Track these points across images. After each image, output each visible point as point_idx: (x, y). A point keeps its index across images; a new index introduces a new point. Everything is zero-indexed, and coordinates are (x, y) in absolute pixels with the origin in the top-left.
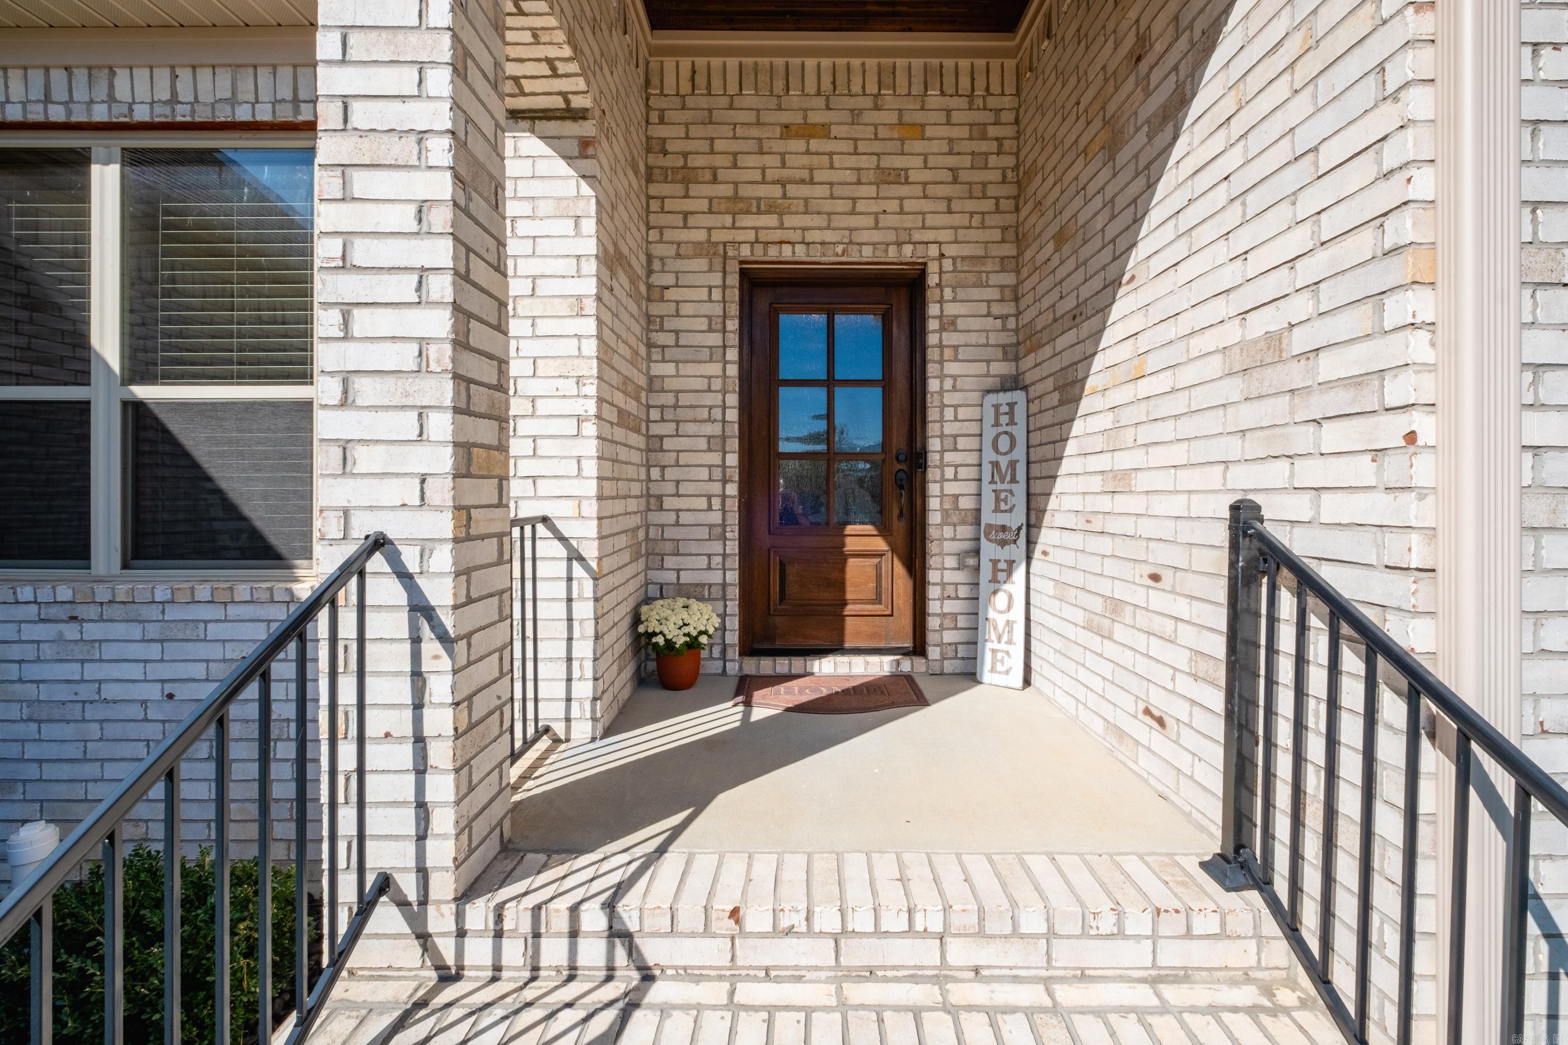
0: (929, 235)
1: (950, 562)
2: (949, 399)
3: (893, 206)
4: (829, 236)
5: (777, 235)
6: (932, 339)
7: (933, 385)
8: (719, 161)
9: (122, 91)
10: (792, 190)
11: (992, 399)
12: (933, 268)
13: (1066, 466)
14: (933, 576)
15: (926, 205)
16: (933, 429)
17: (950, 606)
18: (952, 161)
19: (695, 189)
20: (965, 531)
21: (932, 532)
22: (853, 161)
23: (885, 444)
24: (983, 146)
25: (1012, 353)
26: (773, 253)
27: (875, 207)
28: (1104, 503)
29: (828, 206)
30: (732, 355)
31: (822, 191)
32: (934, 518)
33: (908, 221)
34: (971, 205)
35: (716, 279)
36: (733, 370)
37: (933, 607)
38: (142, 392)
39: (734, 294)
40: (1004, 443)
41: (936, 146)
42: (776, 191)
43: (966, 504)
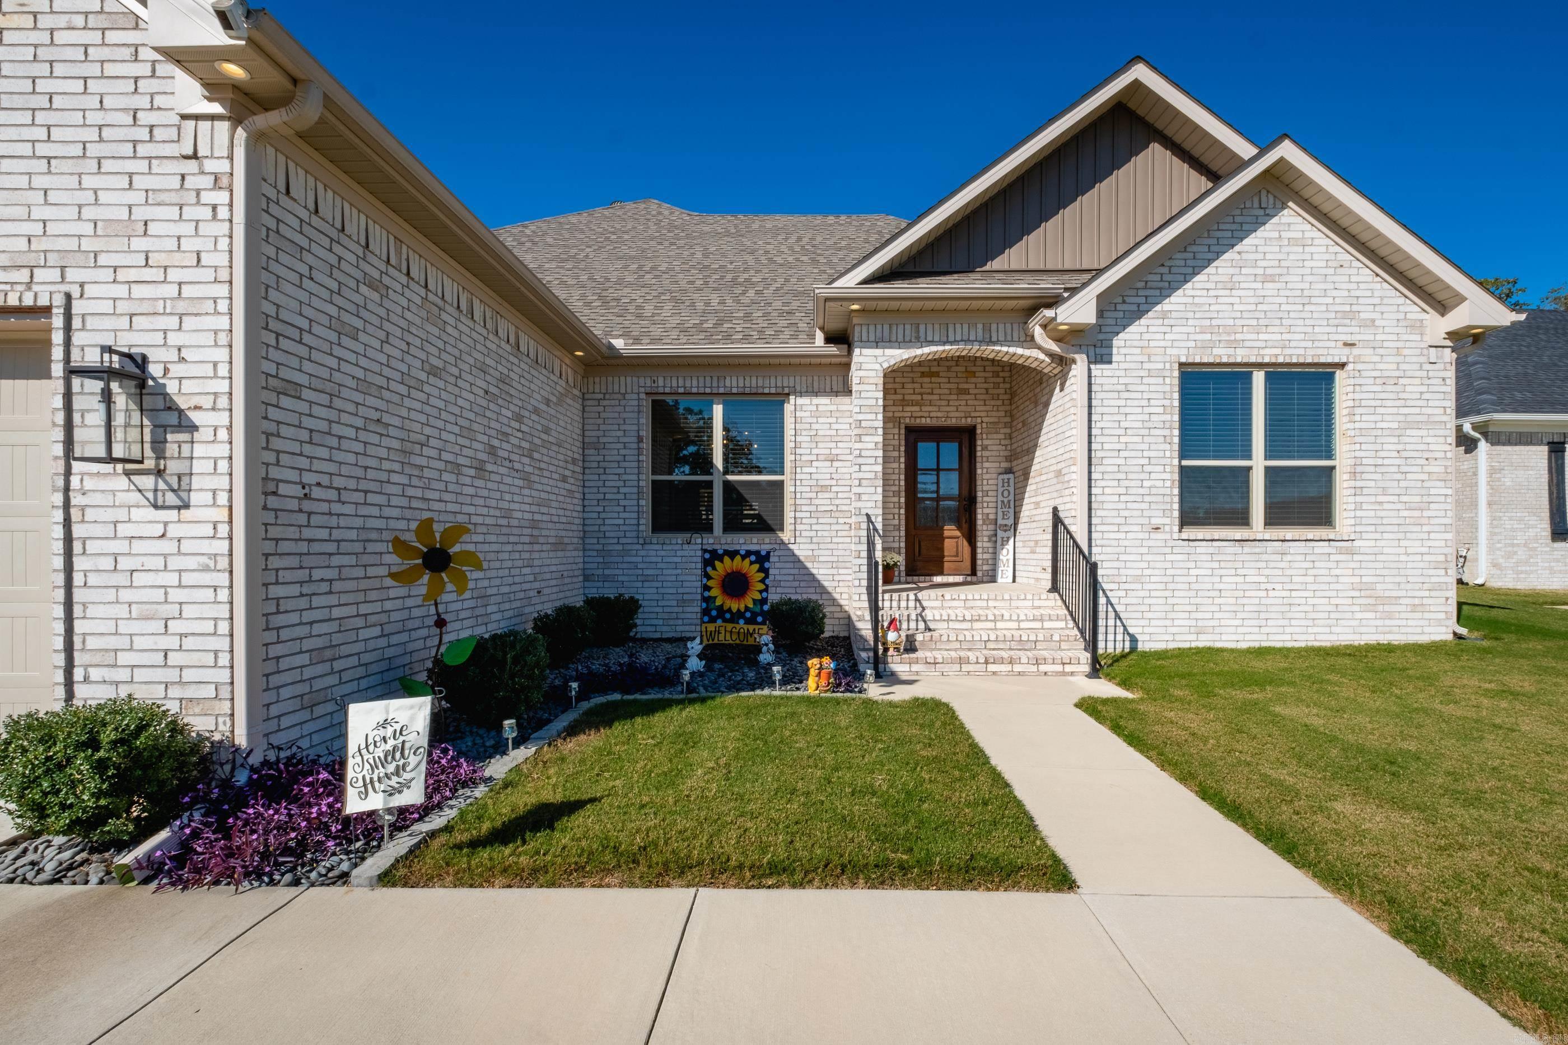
0: (977, 414)
1: (986, 539)
2: (985, 477)
3: (963, 403)
4: (939, 414)
5: (920, 414)
6: (979, 454)
7: (979, 471)
8: (897, 386)
9: (728, 384)
10: (925, 397)
11: (1001, 477)
12: (979, 427)
13: (1026, 501)
14: (979, 544)
15: (976, 403)
16: (979, 488)
17: (986, 556)
18: (986, 386)
20: (991, 527)
21: (979, 527)
22: (948, 386)
23: (960, 494)
24: (998, 380)
25: (1009, 459)
26: (918, 421)
27: (957, 403)
28: (1034, 512)
29: (938, 403)
30: (903, 460)
31: (936, 397)
32: (979, 522)
33: (969, 409)
34: (993, 403)
35: (896, 431)
36: (903, 466)
37: (979, 556)
38: (730, 478)
39: (903, 437)
40: (1006, 493)
41: (979, 380)
42: (919, 397)
43: (992, 517)
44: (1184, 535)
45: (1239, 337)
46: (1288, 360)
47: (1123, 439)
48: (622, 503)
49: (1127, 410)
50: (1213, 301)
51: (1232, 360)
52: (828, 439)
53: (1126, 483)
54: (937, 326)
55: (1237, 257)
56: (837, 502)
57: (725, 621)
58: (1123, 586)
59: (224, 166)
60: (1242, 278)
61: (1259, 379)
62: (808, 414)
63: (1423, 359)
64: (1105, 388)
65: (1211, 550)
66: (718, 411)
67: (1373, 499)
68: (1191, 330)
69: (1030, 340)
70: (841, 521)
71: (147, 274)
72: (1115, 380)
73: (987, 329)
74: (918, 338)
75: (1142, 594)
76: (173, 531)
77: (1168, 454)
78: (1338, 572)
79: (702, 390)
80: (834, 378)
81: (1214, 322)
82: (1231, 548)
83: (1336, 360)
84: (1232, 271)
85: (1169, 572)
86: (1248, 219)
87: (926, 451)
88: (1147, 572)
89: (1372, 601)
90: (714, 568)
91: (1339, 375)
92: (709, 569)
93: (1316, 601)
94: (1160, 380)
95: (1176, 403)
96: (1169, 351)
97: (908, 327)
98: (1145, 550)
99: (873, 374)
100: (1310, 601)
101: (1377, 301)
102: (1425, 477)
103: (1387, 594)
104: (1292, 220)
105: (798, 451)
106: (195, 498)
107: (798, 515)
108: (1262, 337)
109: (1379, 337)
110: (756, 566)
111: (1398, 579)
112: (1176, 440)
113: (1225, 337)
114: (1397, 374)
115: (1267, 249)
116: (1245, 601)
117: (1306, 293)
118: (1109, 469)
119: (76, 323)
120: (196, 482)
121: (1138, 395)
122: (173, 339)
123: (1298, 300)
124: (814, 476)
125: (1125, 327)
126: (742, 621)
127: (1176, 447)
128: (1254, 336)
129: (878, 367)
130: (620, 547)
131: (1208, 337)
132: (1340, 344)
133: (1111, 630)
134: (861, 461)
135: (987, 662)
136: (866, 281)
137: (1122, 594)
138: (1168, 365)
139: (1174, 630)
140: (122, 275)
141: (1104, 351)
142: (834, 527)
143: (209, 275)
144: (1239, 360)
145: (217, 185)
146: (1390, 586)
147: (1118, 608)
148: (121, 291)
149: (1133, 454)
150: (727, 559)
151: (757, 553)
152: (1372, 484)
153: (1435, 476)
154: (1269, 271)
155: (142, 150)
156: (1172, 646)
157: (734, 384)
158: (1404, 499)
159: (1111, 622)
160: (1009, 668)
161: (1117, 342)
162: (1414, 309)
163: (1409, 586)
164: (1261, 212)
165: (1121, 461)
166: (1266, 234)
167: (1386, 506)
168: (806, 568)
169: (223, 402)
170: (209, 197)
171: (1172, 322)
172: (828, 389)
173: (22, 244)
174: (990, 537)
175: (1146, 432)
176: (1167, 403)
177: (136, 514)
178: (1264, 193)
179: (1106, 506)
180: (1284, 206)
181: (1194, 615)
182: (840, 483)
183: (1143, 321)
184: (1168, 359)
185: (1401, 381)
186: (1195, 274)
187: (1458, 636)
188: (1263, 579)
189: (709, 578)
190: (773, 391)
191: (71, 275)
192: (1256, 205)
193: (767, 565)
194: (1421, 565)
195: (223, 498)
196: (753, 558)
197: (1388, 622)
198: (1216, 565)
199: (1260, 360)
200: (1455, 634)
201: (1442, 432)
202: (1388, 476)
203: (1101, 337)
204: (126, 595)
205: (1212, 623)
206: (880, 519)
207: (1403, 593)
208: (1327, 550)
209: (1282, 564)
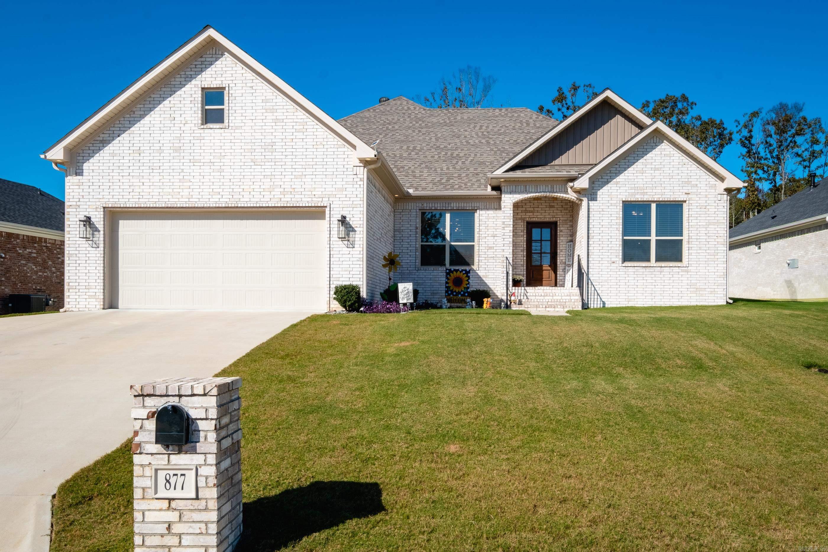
0: (558, 216)
1: (561, 270)
2: (561, 243)
4: (541, 216)
5: (533, 216)
6: (558, 234)
7: (558, 241)
8: (523, 204)
9: (452, 205)
10: (535, 209)
11: (568, 244)
12: (558, 222)
13: (575, 254)
14: (558, 273)
16: (558, 248)
17: (561, 278)
18: (562, 204)
19: (519, 209)
20: (564, 265)
21: (558, 265)
22: (545, 204)
23: (551, 251)
25: (571, 235)
26: (532, 219)
27: (549, 212)
28: (576, 258)
29: (541, 211)
30: (525, 236)
31: (540, 209)
32: (558, 263)
33: (554, 214)
34: (565, 211)
35: (523, 224)
36: (525, 239)
37: (558, 278)
38: (453, 243)
39: (525, 226)
42: (532, 209)
43: (564, 261)
44: (624, 265)
45: (645, 191)
46: (664, 200)
47: (601, 229)
48: (409, 254)
49: (603, 218)
50: (635, 177)
51: (642, 200)
52: (492, 228)
53: (602, 245)
54: (533, 186)
55: (645, 161)
56: (496, 253)
57: (454, 295)
58: (600, 284)
59: (362, 176)
60: (646, 169)
62: (484, 218)
63: (716, 199)
64: (595, 210)
65: (634, 270)
66: (448, 216)
67: (696, 251)
68: (627, 188)
69: (566, 192)
71: (346, 199)
72: (598, 207)
73: (552, 187)
74: (526, 191)
75: (607, 286)
76: (351, 253)
77: (618, 235)
78: (682, 279)
79: (442, 208)
80: (495, 203)
81: (636, 186)
82: (641, 270)
83: (682, 199)
84: (643, 166)
85: (618, 278)
87: (536, 233)
88: (609, 278)
89: (695, 290)
90: (450, 276)
91: (685, 205)
92: (448, 276)
93: (673, 289)
94: (615, 207)
95: (621, 216)
96: (619, 196)
97: (522, 186)
98: (609, 270)
99: (509, 204)
100: (671, 290)
101: (698, 177)
102: (716, 243)
103: (701, 287)
105: (480, 233)
106: (356, 246)
107: (480, 258)
108: (654, 191)
109: (699, 191)
110: (465, 275)
111: (705, 282)
112: (621, 229)
113: (639, 191)
114: (706, 204)
115: (656, 158)
116: (647, 289)
117: (671, 174)
118: (596, 240)
119: (331, 209)
120: (356, 243)
121: (607, 213)
122: (351, 213)
123: (668, 177)
124: (487, 243)
125: (602, 187)
126: (460, 296)
127: (621, 232)
128: (651, 191)
129: (511, 202)
130: (408, 271)
131: (634, 191)
132: (684, 193)
133: (596, 300)
134: (504, 237)
135: (546, 307)
136: (507, 171)
137: (600, 286)
138: (618, 202)
139: (619, 300)
140: (341, 199)
141: (595, 196)
142: (495, 264)
143: (359, 199)
144: (645, 200)
145: (361, 180)
146: (702, 284)
147: (598, 292)
148: (340, 203)
149: (605, 234)
150: (455, 272)
151: (466, 270)
152: (695, 246)
153: (720, 243)
154: (656, 167)
155: (345, 173)
156: (618, 306)
157: (455, 206)
158: (708, 251)
159: (596, 297)
160: (553, 309)
161: (599, 193)
162: (712, 180)
163: (709, 284)
164: (654, 144)
165: (600, 237)
166: (656, 153)
167: (701, 254)
168: (483, 280)
169: (362, 226)
170: (359, 183)
171: (620, 186)
172: (493, 208)
173: (320, 193)
174: (563, 270)
175: (610, 226)
176: (618, 216)
177: (344, 249)
178: (655, 137)
179: (594, 254)
180: (662, 142)
181: (627, 295)
182: (497, 246)
183: (609, 185)
184: (618, 199)
185: (707, 207)
186: (628, 168)
188: (653, 281)
189: (448, 279)
190: (470, 208)
191: (331, 199)
192: (652, 142)
193: (469, 275)
194: (714, 276)
195: (362, 246)
196: (464, 272)
197: (701, 298)
198: (636, 276)
199: (653, 200)
200: (727, 302)
201: (722, 226)
202: (702, 243)
203: (593, 191)
204: (341, 266)
205: (634, 297)
206: (511, 259)
207: (707, 287)
208: (678, 271)
209: (661, 276)
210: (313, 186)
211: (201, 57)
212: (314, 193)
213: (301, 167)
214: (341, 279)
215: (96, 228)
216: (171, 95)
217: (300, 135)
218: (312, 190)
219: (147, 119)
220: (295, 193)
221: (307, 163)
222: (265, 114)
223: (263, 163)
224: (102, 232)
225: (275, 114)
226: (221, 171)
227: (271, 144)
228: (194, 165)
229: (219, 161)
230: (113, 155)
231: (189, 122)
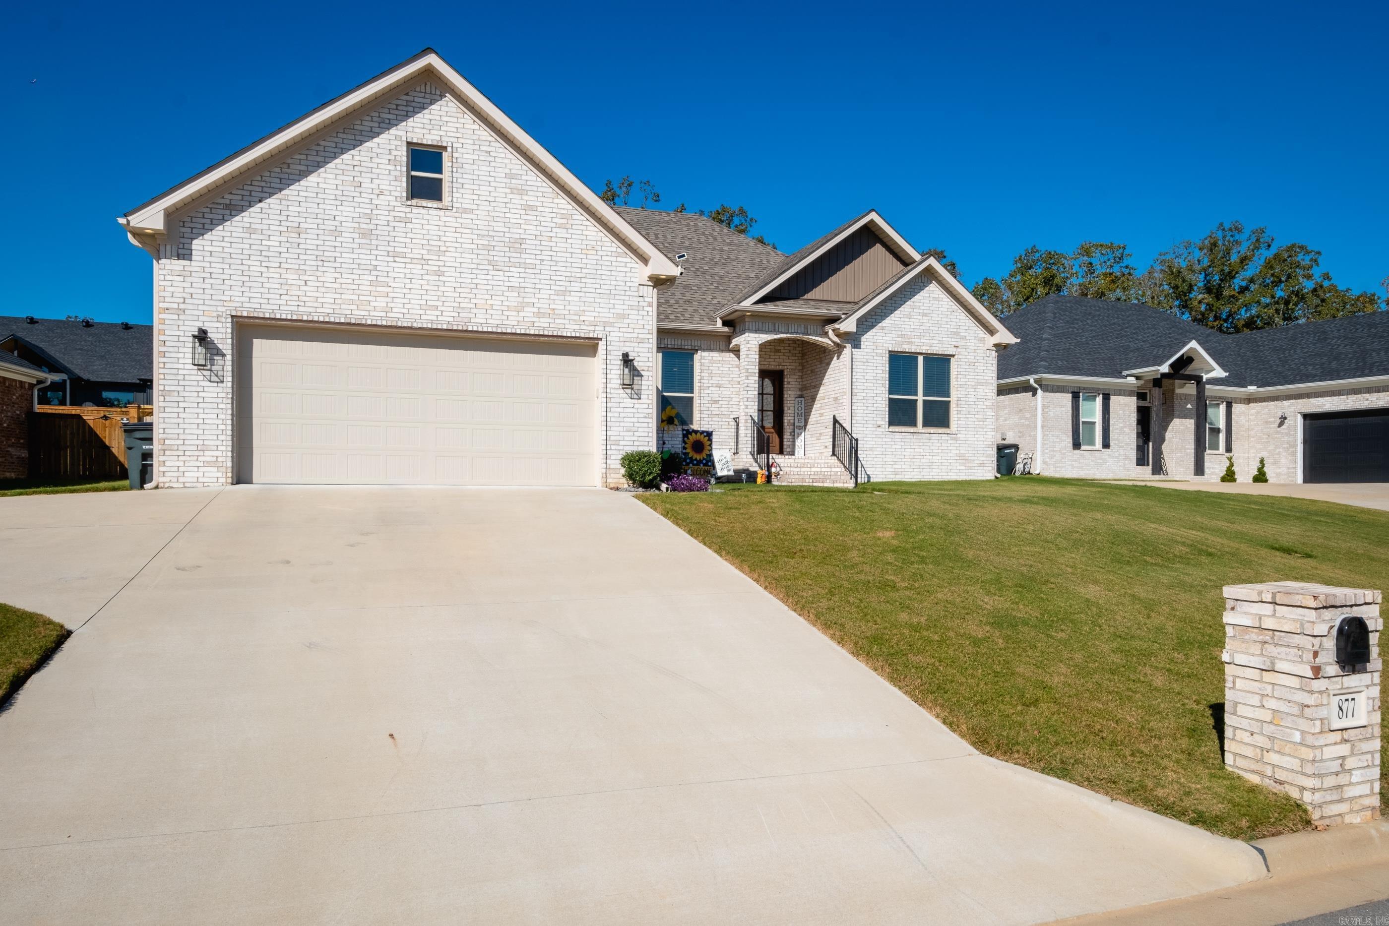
0: (785, 364)
1: (789, 434)
2: (788, 399)
3: (777, 357)
4: (765, 363)
6: (785, 386)
7: (785, 396)
9: (666, 342)
11: (797, 399)
12: (785, 371)
13: (812, 413)
14: (785, 437)
15: (785, 357)
16: (785, 405)
17: (789, 443)
18: (789, 348)
20: (792, 427)
21: (785, 427)
23: (774, 408)
24: (795, 345)
25: (801, 390)
27: (774, 357)
28: (819, 418)
31: (763, 353)
32: (786, 424)
33: (780, 361)
34: (792, 358)
37: (785, 443)
38: (665, 394)
40: (800, 409)
43: (792, 421)
44: (890, 430)
45: (913, 340)
46: (932, 352)
47: (866, 384)
49: (868, 371)
50: (902, 323)
51: (910, 351)
52: (718, 375)
53: (867, 405)
54: (783, 325)
55: (912, 304)
56: (722, 409)
57: (694, 465)
58: (865, 452)
59: (650, 300)
60: (914, 314)
61: (921, 359)
62: (707, 361)
63: (984, 355)
64: (858, 360)
65: (901, 437)
67: (964, 416)
68: (893, 336)
69: (826, 334)
70: (724, 420)
71: (629, 330)
72: (862, 357)
73: (806, 328)
74: (775, 330)
75: (872, 456)
76: (636, 406)
77: (884, 392)
78: (951, 448)
80: (721, 343)
81: (903, 333)
82: (909, 436)
83: (951, 353)
84: (910, 310)
85: (884, 446)
86: (917, 287)
88: (874, 446)
89: (964, 461)
90: (688, 438)
91: (952, 359)
92: (686, 439)
93: (942, 461)
94: (881, 358)
95: (888, 369)
96: (884, 345)
97: (771, 324)
98: (875, 436)
99: (754, 346)
100: (940, 461)
101: (967, 328)
102: (984, 407)
103: (970, 458)
104: (934, 289)
105: (702, 381)
106: (642, 397)
107: (701, 415)
108: (922, 341)
109: (968, 344)
110: (707, 438)
111: (974, 452)
112: (887, 386)
113: (907, 340)
114: (975, 361)
115: (925, 301)
116: (914, 460)
117: (940, 322)
118: (860, 398)
119: (608, 343)
120: (643, 392)
121: (872, 364)
122: (636, 349)
123: (936, 325)
124: (710, 395)
125: (867, 332)
126: (702, 465)
127: (887, 389)
129: (755, 343)
131: (900, 339)
132: (952, 346)
133: (863, 472)
134: (748, 389)
136: (756, 303)
137: (865, 456)
138: (884, 351)
139: (886, 473)
140: (621, 330)
141: (858, 343)
142: (720, 423)
143: (647, 332)
144: (913, 351)
145: (649, 305)
146: (971, 455)
147: (863, 463)
148: (621, 334)
149: (869, 391)
150: (693, 434)
151: (707, 432)
152: (964, 409)
153: (988, 407)
154: (925, 311)
155: (627, 293)
156: (885, 480)
157: (669, 343)
158: (977, 416)
159: (863, 469)
161: (864, 339)
162: (981, 333)
163: (978, 455)
164: (923, 286)
165: (865, 395)
166: (925, 294)
167: (970, 419)
169: (650, 369)
170: (647, 309)
171: (886, 332)
172: (718, 348)
174: (791, 433)
175: (875, 381)
176: (884, 368)
177: (625, 400)
178: (923, 276)
179: (858, 415)
180: (931, 283)
181: (894, 466)
182: (724, 399)
183: (874, 330)
184: (884, 348)
185: (976, 364)
186: (895, 310)
187: (996, 477)
188: (922, 451)
189: (686, 443)
190: (690, 348)
191: (607, 329)
192: (921, 282)
193: (711, 438)
194: (983, 446)
195: (650, 397)
196: (705, 434)
197: (970, 471)
198: (903, 444)
199: (921, 351)
200: (994, 476)
201: (991, 388)
202: (971, 406)
203: (858, 336)
204: (622, 424)
205: (900, 470)
206: (756, 418)
207: (976, 458)
208: (947, 438)
209: (929, 444)
210: (582, 308)
211: (407, 94)
212: (582, 318)
213: (564, 278)
214: (621, 443)
215: (218, 349)
216: (354, 147)
217: (562, 233)
218: (580, 313)
219: (312, 179)
220: (555, 317)
221: (573, 275)
222: (511, 196)
223: (507, 269)
224: (229, 357)
225: (525, 197)
226: (440, 273)
227: (520, 241)
228: (395, 261)
229: (436, 258)
230: (250, 231)
231: (385, 192)
